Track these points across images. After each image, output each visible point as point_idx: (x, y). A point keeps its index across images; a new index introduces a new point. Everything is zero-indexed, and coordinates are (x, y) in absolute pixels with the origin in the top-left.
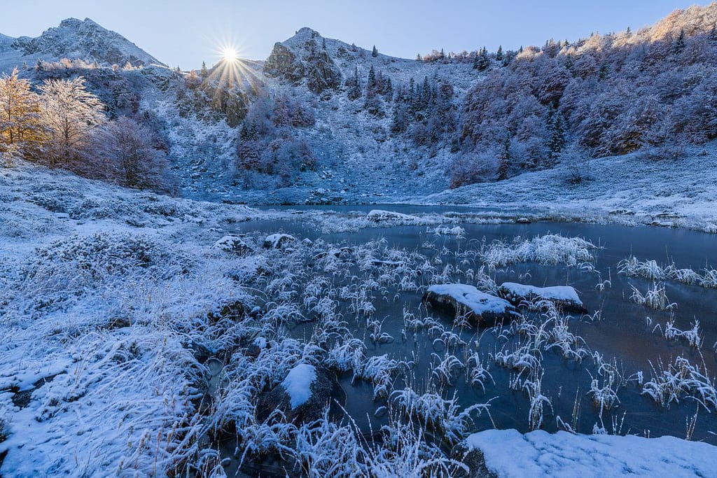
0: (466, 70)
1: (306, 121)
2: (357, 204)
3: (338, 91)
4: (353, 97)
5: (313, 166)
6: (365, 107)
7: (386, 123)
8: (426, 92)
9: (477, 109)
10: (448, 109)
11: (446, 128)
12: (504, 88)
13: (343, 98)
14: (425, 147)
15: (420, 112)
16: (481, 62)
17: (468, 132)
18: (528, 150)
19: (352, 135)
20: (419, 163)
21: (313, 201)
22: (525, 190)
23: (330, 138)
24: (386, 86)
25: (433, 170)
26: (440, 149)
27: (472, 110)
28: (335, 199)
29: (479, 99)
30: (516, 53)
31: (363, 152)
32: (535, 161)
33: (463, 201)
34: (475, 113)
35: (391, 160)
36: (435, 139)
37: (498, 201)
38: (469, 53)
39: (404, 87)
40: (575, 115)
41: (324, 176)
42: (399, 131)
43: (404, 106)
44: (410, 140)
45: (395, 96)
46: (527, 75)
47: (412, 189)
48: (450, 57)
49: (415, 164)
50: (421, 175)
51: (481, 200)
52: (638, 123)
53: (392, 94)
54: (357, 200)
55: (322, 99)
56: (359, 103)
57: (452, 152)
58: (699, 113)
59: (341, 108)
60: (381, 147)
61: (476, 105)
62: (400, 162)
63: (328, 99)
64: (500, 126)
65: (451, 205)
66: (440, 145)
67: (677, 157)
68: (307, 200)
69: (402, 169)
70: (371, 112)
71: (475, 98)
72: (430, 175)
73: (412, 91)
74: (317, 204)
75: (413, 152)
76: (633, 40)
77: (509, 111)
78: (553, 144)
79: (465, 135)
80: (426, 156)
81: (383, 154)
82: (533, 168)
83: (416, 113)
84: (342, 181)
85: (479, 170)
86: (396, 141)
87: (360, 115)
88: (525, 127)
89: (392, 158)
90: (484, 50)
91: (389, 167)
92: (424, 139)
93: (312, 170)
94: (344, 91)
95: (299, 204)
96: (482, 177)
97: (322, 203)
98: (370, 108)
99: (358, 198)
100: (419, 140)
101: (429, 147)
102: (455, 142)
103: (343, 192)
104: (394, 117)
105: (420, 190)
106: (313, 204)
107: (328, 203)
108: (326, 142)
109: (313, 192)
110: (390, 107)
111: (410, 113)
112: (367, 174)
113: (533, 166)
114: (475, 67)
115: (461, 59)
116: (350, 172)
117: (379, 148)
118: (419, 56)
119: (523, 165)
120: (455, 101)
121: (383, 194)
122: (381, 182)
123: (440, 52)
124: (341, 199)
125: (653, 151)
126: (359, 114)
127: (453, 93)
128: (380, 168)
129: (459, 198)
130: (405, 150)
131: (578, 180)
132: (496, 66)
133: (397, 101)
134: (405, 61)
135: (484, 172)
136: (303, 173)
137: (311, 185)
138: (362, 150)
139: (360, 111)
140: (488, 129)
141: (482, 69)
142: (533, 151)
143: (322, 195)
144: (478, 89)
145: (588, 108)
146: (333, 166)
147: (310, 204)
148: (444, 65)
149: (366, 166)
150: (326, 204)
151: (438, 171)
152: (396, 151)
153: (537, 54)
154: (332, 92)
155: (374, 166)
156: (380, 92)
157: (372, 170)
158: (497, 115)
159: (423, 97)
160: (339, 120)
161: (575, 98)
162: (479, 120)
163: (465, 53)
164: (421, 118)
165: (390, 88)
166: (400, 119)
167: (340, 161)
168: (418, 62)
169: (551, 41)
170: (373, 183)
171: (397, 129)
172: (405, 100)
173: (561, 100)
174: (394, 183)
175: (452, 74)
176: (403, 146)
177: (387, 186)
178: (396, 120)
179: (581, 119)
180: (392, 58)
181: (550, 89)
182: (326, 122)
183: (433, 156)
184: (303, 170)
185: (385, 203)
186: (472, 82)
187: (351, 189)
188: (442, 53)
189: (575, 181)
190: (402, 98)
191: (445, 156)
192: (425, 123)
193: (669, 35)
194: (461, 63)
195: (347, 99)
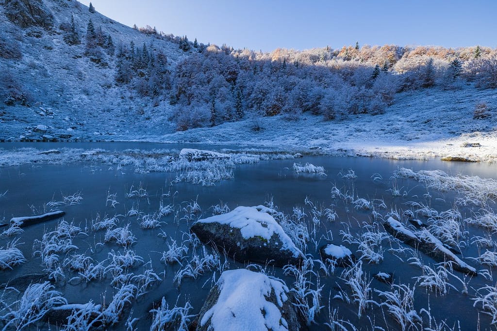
0: (174, 47)
1: (7, 52)
2: (91, 141)
3: (52, 33)
4: (71, 42)
5: (25, 101)
6: (86, 54)
7: (111, 73)
8: (146, 55)
9: (186, 76)
10: (165, 73)
11: (164, 86)
12: (203, 67)
13: (58, 40)
14: (149, 98)
15: (141, 70)
16: (184, 45)
17: (181, 92)
18: (225, 109)
19: (73, 77)
20: (145, 110)
21: (32, 138)
22: (233, 133)
23: (45, 75)
24: (107, 41)
25: (158, 116)
26: (161, 101)
27: (183, 76)
28: (62, 136)
29: (187, 70)
30: (207, 46)
31: (88, 94)
32: (230, 115)
33: (196, 140)
34: (186, 79)
35: (119, 105)
36: (156, 93)
37: (220, 141)
38: (175, 36)
39: (125, 47)
40: (246, 91)
41: (42, 113)
42: (123, 82)
43: (125, 62)
44: (134, 91)
45: (117, 52)
46: (216, 62)
47: (142, 129)
48: (161, 35)
49: (142, 110)
50: (148, 119)
51: (208, 139)
52: (277, 100)
53: (114, 50)
54: (90, 137)
55: (29, 35)
56: (80, 49)
57: (171, 104)
58: (298, 99)
59: (56, 49)
60: (107, 93)
61: (184, 73)
62: (127, 107)
63: (37, 37)
64: (205, 90)
65: (186, 142)
66: (160, 97)
67: (297, 120)
68: (22, 137)
69: (131, 114)
70: (93, 60)
71: (183, 68)
72: (157, 120)
73: (133, 52)
74: (38, 141)
75: (139, 100)
76: (264, 57)
77: (208, 82)
78: (237, 106)
79: (180, 93)
80: (150, 105)
81: (109, 99)
82: (229, 120)
83: (138, 70)
84: (67, 118)
85: (200, 118)
86: (121, 90)
87: (81, 61)
88: (221, 94)
89: (119, 103)
90: (186, 38)
91: (117, 110)
92: (147, 92)
93: (24, 104)
94: (59, 34)
95: (10, 141)
96: (201, 123)
97: (45, 140)
98: (91, 56)
99: (91, 136)
100: (143, 92)
101: (152, 99)
102: (172, 97)
103: (70, 130)
104: (118, 69)
105: (149, 130)
106: (32, 141)
107: (54, 140)
108: (40, 79)
109: (30, 129)
110: (113, 60)
111: (133, 69)
112: (95, 114)
113: (228, 119)
114: (181, 47)
115: (169, 39)
116: (76, 111)
117: (105, 93)
118: (135, 25)
119: (224, 117)
120: (169, 68)
121: (115, 133)
122: (111, 123)
123: (153, 28)
124: (71, 136)
125: (287, 115)
126: (79, 59)
127: (166, 62)
128: (109, 111)
129: (192, 137)
130: (131, 98)
131: (258, 129)
132: (194, 51)
133: (119, 57)
134: (123, 26)
135: (203, 120)
136: (11, 107)
137: (24, 120)
138: (86, 92)
139: (80, 57)
140: (197, 91)
141: (185, 50)
142: (228, 109)
143: (45, 132)
144: (186, 63)
145: (253, 88)
146: (53, 103)
147: (27, 141)
148: (157, 40)
149: (93, 107)
150: (51, 141)
151: (162, 117)
152: (122, 98)
153: (218, 50)
154: (43, 32)
155: (102, 108)
156: (101, 45)
157: (100, 112)
158: (202, 83)
159: (142, 59)
160: (55, 60)
161: (244, 81)
162: (189, 84)
163: (172, 36)
164: (142, 75)
165: (110, 44)
166: (124, 72)
167: (61, 100)
168: (134, 30)
169: (225, 45)
170: (103, 123)
171: (121, 80)
172: (127, 58)
173: (237, 81)
174: (124, 125)
175: (164, 47)
176: (128, 94)
177: (118, 126)
178: (120, 72)
179: (249, 94)
180: (110, 20)
181: (230, 73)
182: (38, 59)
183: (157, 106)
184: (10, 103)
185: (122, 140)
186: (179, 57)
187: (79, 127)
188: (155, 30)
189: (257, 129)
190: (124, 55)
191: (166, 107)
192: (147, 80)
193: (279, 59)
194: (170, 42)
195: (64, 42)
